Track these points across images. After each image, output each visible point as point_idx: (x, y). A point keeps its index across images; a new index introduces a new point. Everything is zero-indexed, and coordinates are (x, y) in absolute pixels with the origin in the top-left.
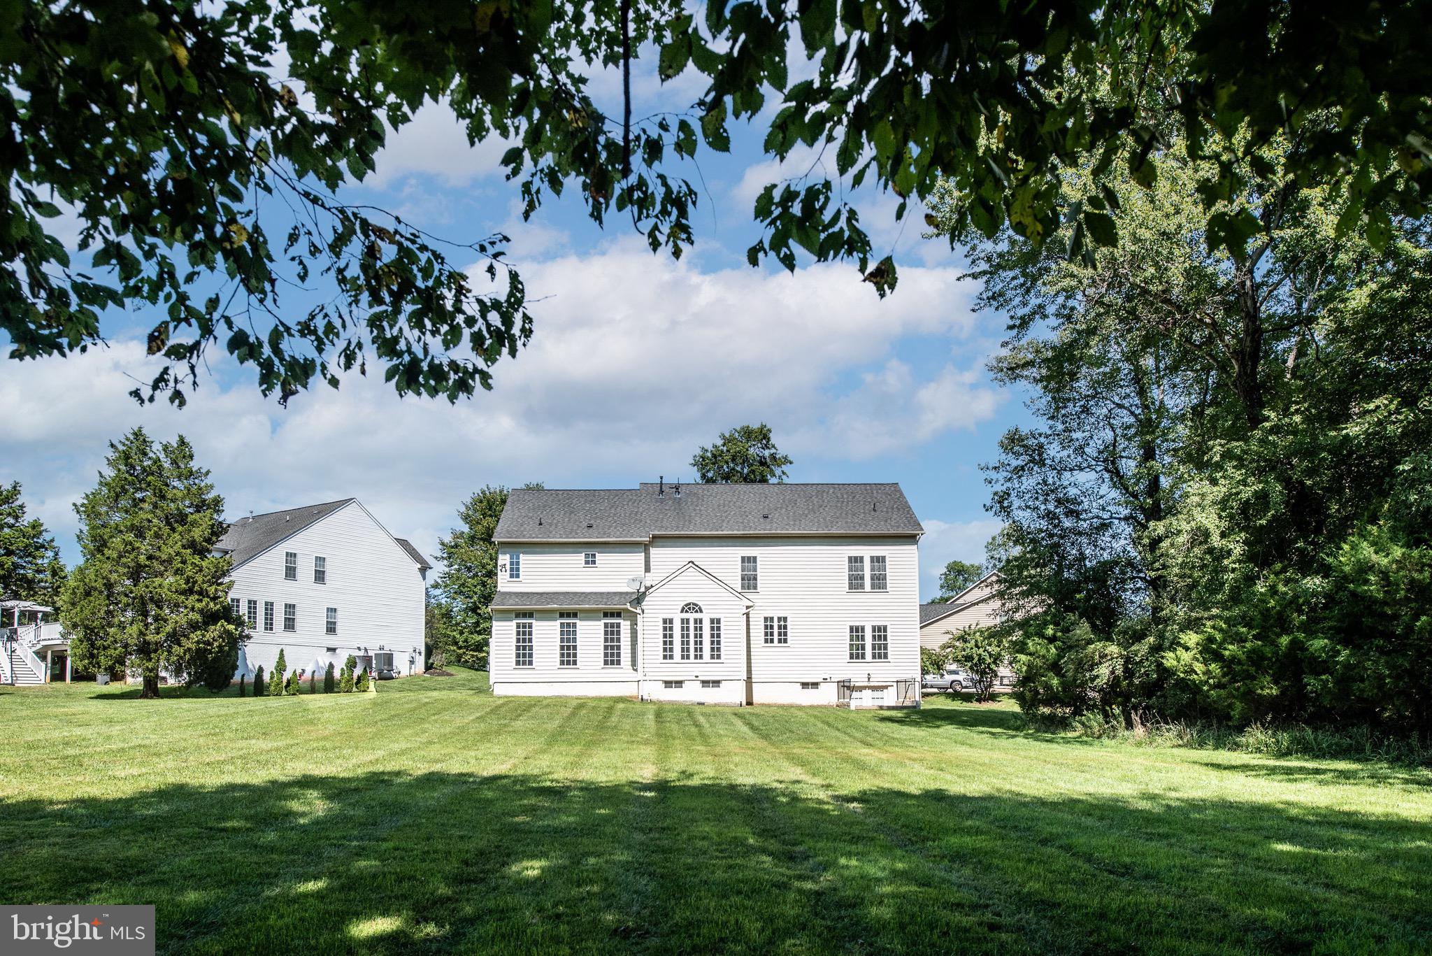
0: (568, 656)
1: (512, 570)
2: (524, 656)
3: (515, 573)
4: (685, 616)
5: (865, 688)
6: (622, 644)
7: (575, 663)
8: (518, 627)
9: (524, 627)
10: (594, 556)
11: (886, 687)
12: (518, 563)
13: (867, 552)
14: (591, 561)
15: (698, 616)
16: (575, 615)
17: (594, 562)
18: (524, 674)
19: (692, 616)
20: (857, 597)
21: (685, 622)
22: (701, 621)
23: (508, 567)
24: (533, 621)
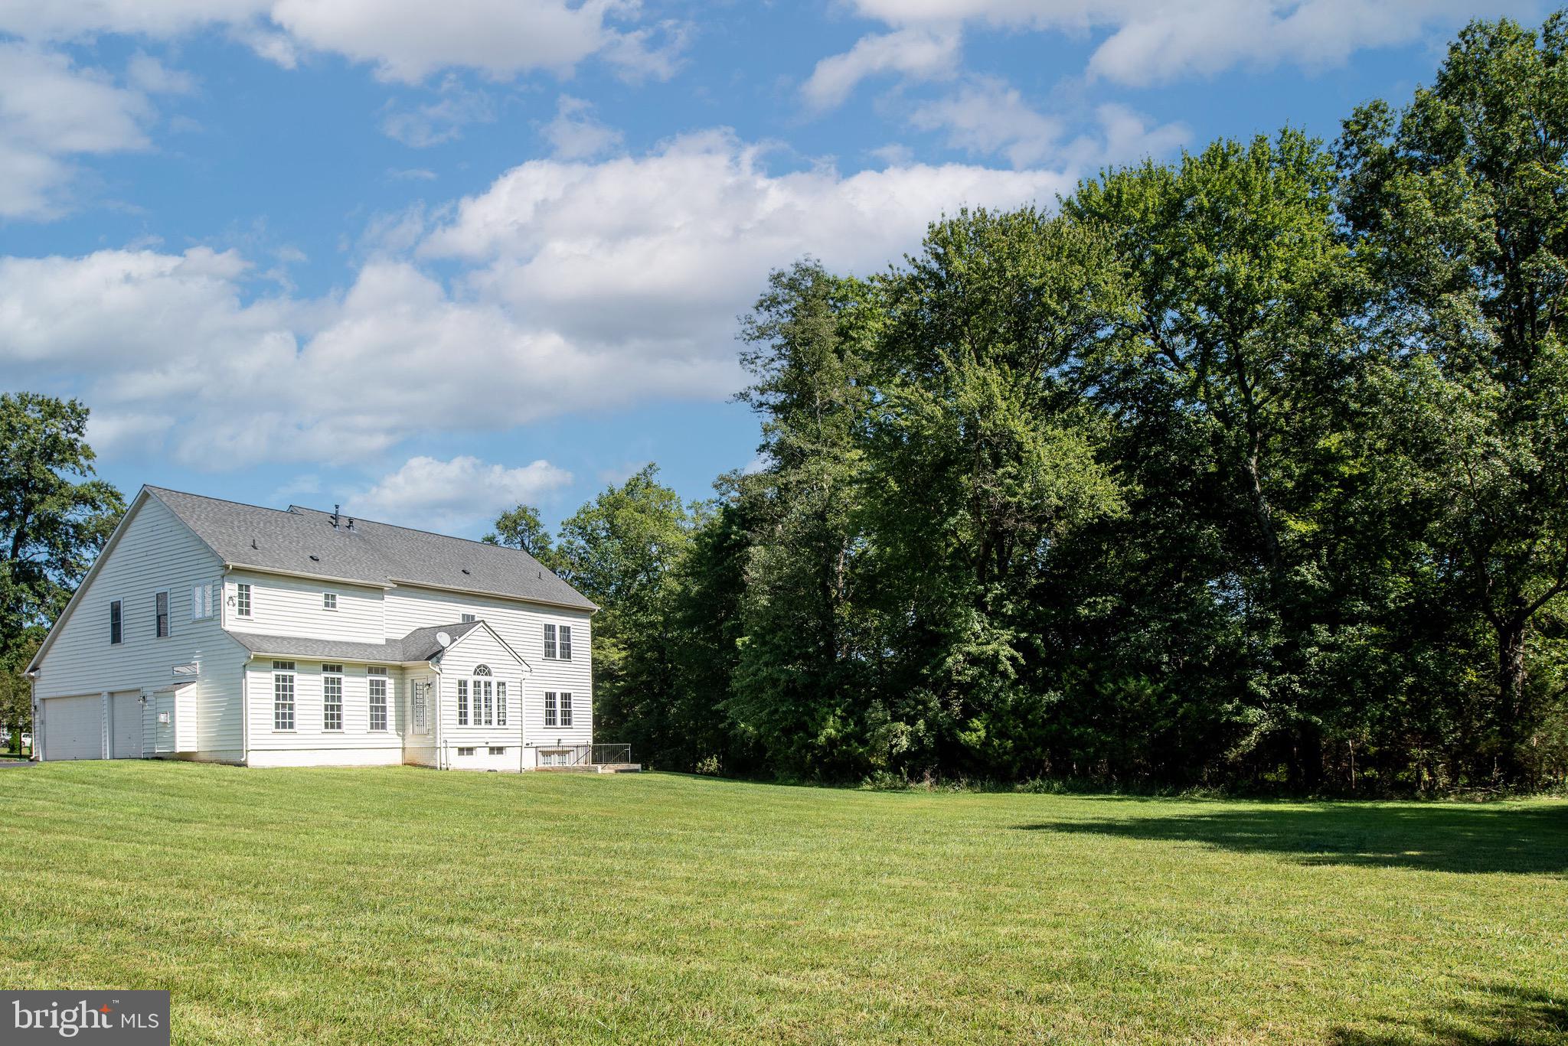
0: (333, 719)
1: (241, 604)
2: (285, 719)
3: (244, 608)
4: (477, 678)
5: (554, 753)
6: (388, 704)
7: (339, 726)
8: (277, 680)
9: (284, 680)
10: (333, 597)
11: (568, 752)
12: (248, 596)
13: (558, 621)
14: (330, 602)
15: (487, 678)
16: (339, 669)
17: (334, 605)
18: (285, 739)
19: (483, 679)
20: (551, 665)
21: (477, 684)
22: (490, 684)
23: (236, 600)
24: (296, 675)
